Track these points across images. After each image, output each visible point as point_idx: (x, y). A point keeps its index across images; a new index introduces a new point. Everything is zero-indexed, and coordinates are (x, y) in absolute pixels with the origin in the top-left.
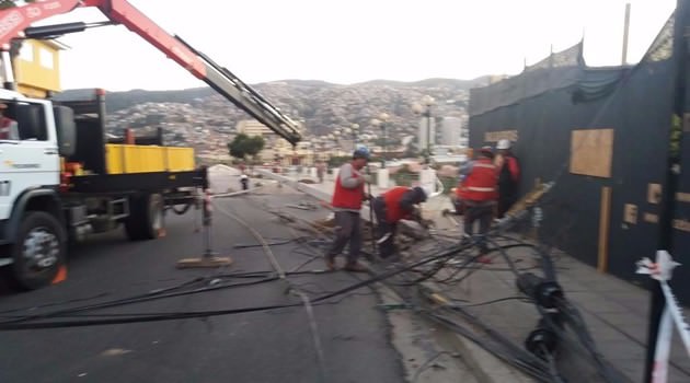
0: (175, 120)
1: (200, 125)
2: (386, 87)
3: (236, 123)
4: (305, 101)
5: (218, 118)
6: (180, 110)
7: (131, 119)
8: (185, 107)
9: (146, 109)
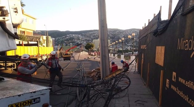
0: (77, 39)
1: (83, 41)
2: (136, 30)
3: (92, 40)
4: (112, 34)
5: (88, 39)
6: (78, 36)
7: (66, 39)
8: (79, 36)
9: (70, 36)
